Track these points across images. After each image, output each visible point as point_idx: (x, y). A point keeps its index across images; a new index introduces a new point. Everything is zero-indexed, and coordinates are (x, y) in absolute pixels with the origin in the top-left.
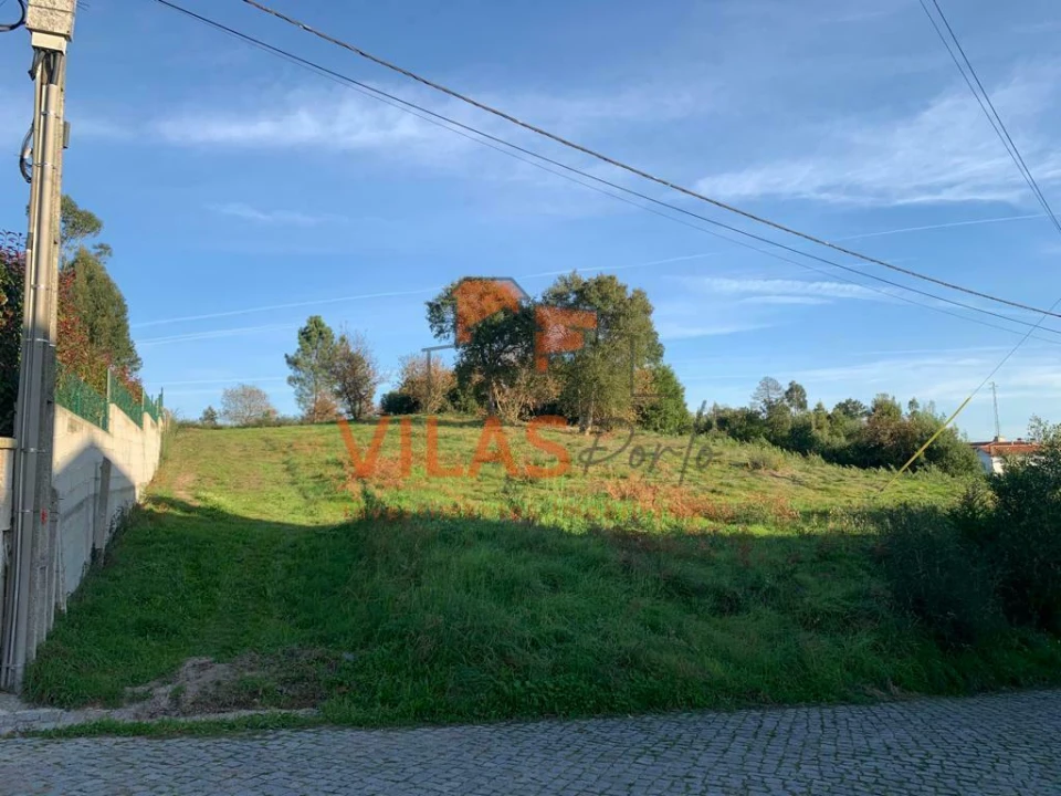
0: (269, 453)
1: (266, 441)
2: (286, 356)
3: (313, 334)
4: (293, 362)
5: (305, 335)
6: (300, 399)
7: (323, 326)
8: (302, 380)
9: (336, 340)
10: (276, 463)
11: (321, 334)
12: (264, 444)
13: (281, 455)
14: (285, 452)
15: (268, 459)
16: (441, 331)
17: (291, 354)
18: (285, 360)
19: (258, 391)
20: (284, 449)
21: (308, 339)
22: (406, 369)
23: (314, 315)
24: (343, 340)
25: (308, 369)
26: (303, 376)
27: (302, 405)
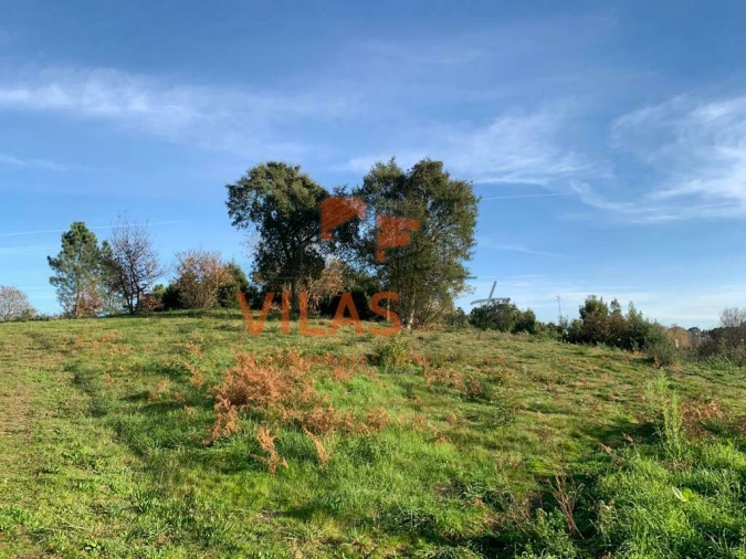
0: (40, 353)
1: (33, 336)
2: (49, 258)
3: (76, 238)
4: (55, 264)
5: (69, 239)
6: (62, 298)
7: (87, 231)
8: (64, 280)
9: (100, 245)
10: (54, 371)
11: (84, 238)
12: (31, 340)
13: (59, 357)
14: (64, 352)
15: (38, 364)
16: (239, 219)
17: (54, 256)
18: (47, 262)
19: (17, 292)
20: (64, 347)
21: (72, 242)
22: (183, 264)
23: (78, 221)
24: (105, 244)
25: (71, 271)
26: (65, 276)
27: (64, 304)
